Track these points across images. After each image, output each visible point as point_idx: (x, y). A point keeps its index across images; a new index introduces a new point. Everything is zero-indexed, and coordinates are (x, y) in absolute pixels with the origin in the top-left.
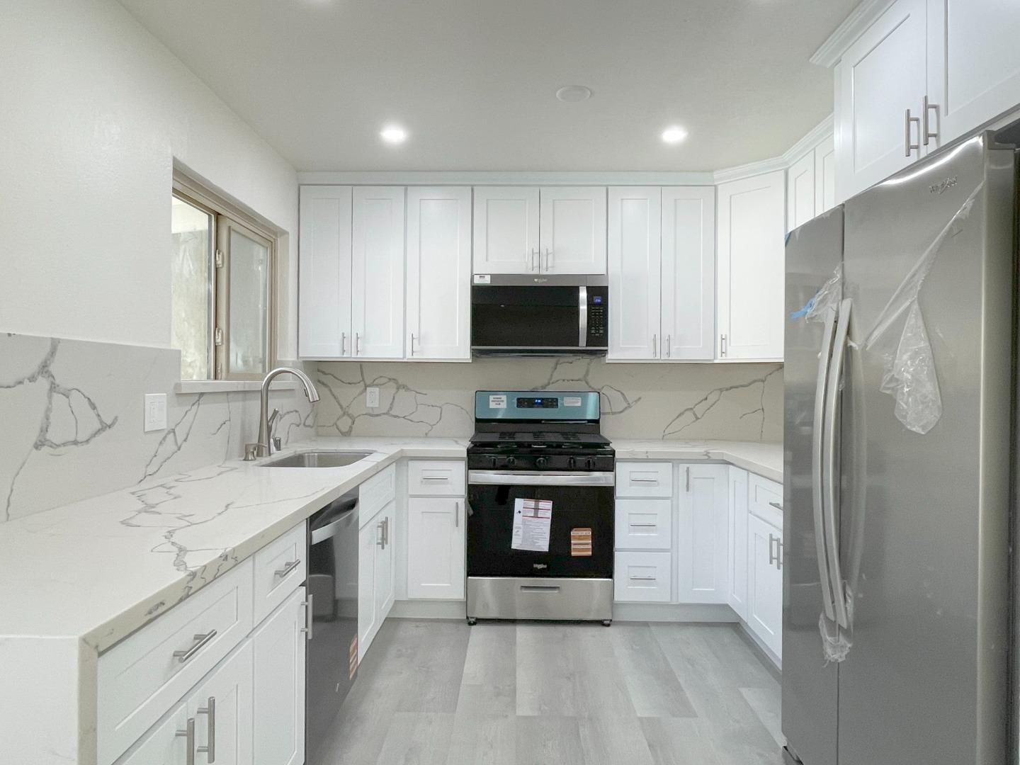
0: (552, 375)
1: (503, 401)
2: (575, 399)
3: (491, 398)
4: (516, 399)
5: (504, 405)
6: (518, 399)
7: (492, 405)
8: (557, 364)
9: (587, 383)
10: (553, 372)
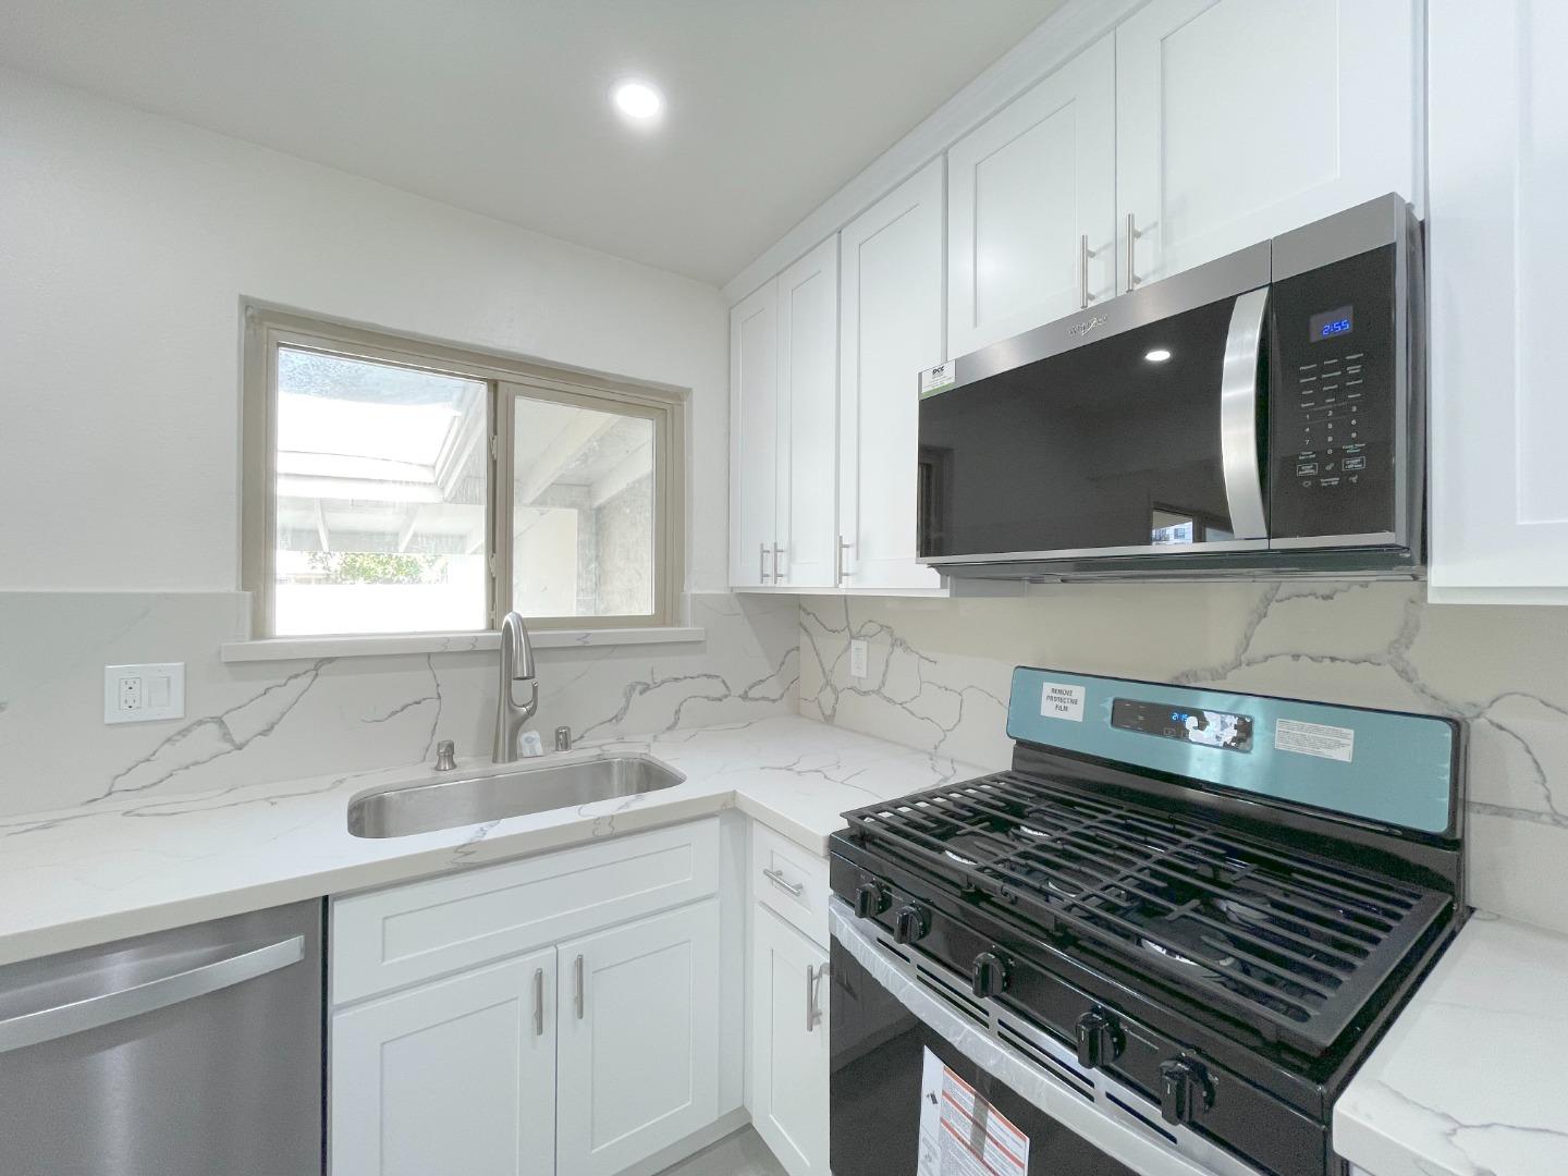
0: (1248, 638)
1: (1074, 702)
2: (1326, 732)
3: (1047, 687)
4: (1111, 700)
5: (1075, 714)
6: (1117, 703)
7: (1048, 709)
8: (1267, 601)
9: (1405, 674)
10: (1252, 625)
